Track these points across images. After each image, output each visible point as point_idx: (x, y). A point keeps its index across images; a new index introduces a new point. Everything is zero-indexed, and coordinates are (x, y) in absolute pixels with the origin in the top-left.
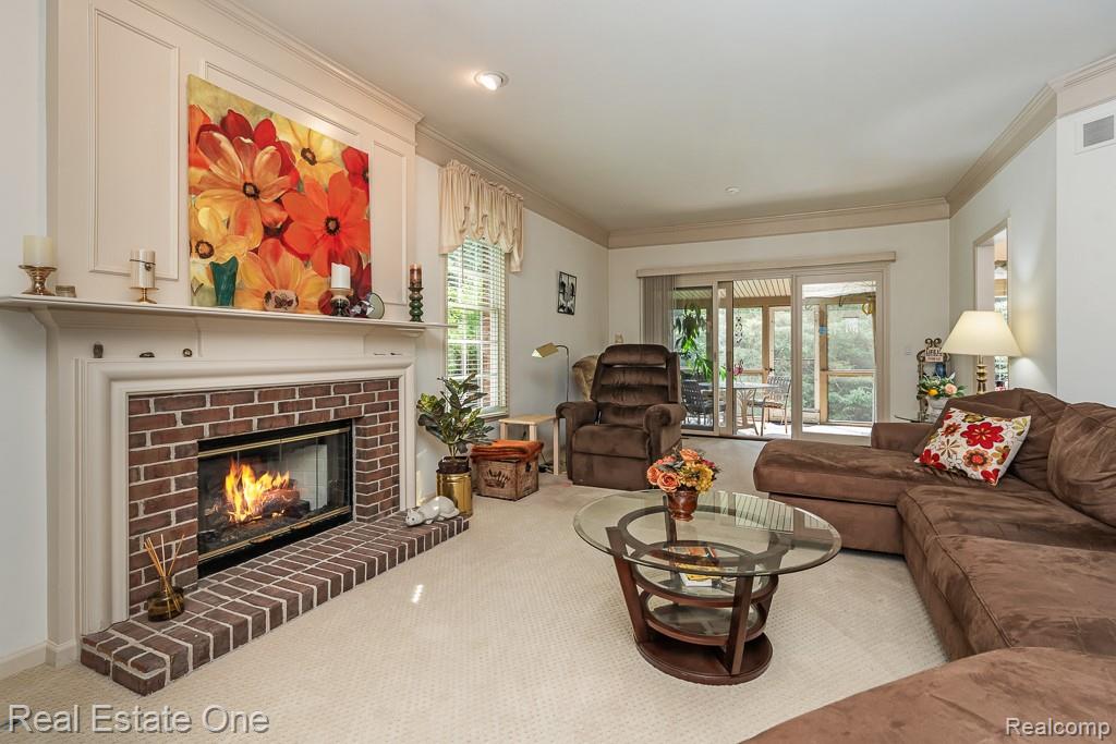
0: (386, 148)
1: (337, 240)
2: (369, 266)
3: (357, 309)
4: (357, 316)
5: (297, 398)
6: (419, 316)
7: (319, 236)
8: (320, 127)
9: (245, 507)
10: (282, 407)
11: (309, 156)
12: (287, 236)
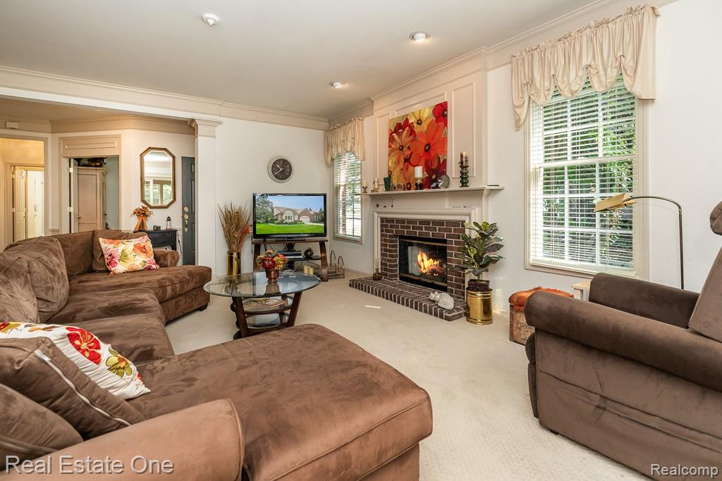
0: (463, 87)
1: (430, 154)
2: (445, 161)
3: (434, 185)
4: (433, 188)
5: (418, 225)
6: (466, 183)
7: (422, 155)
8: (416, 108)
9: (425, 268)
10: (414, 228)
11: (419, 122)
12: (411, 160)
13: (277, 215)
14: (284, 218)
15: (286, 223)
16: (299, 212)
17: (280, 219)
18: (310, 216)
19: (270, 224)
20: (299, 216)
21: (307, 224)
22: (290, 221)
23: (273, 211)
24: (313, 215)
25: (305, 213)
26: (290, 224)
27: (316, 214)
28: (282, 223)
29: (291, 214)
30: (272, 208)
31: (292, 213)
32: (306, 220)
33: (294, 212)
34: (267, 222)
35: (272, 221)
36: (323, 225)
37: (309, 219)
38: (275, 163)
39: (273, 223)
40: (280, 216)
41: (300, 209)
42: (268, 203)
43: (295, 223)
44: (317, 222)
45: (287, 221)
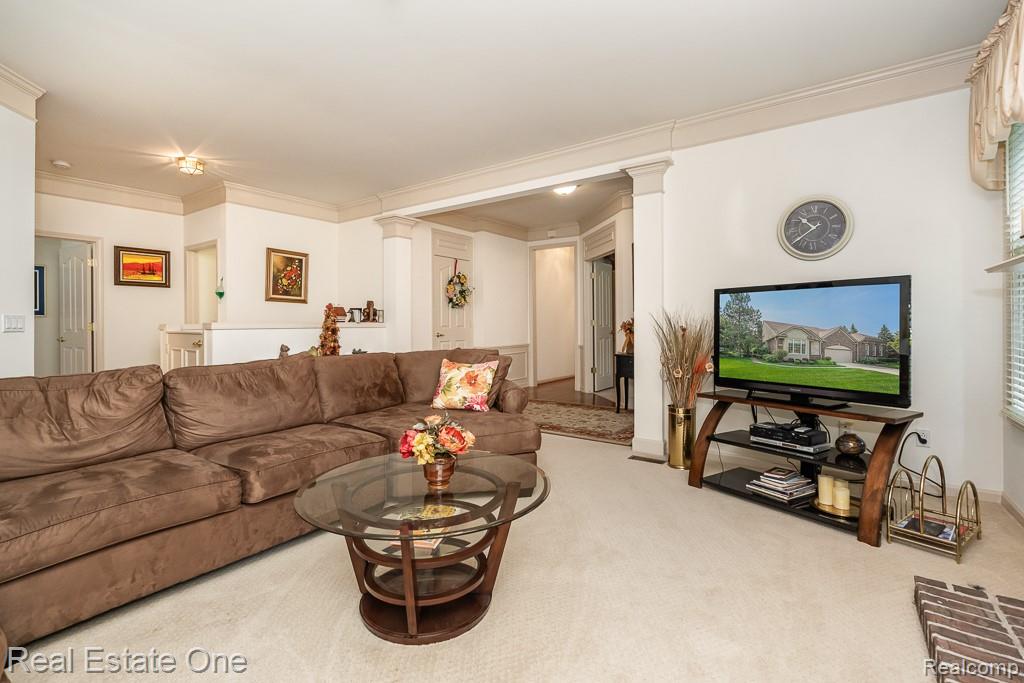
13: (769, 341)
14: (786, 348)
15: (791, 361)
16: (821, 335)
17: (776, 350)
18: (852, 345)
19: (756, 361)
20: (824, 346)
21: (844, 368)
22: (799, 356)
23: (760, 332)
24: (862, 343)
25: (839, 336)
26: (800, 363)
27: (869, 340)
28: (780, 359)
29: (802, 339)
30: (759, 325)
31: (805, 336)
32: (841, 356)
33: (812, 336)
34: (747, 355)
35: (759, 354)
36: (896, 372)
37: (849, 354)
38: (795, 213)
39: (761, 358)
40: (775, 345)
41: (825, 327)
42: (749, 312)
43: (813, 361)
44: (872, 363)
45: (794, 355)
